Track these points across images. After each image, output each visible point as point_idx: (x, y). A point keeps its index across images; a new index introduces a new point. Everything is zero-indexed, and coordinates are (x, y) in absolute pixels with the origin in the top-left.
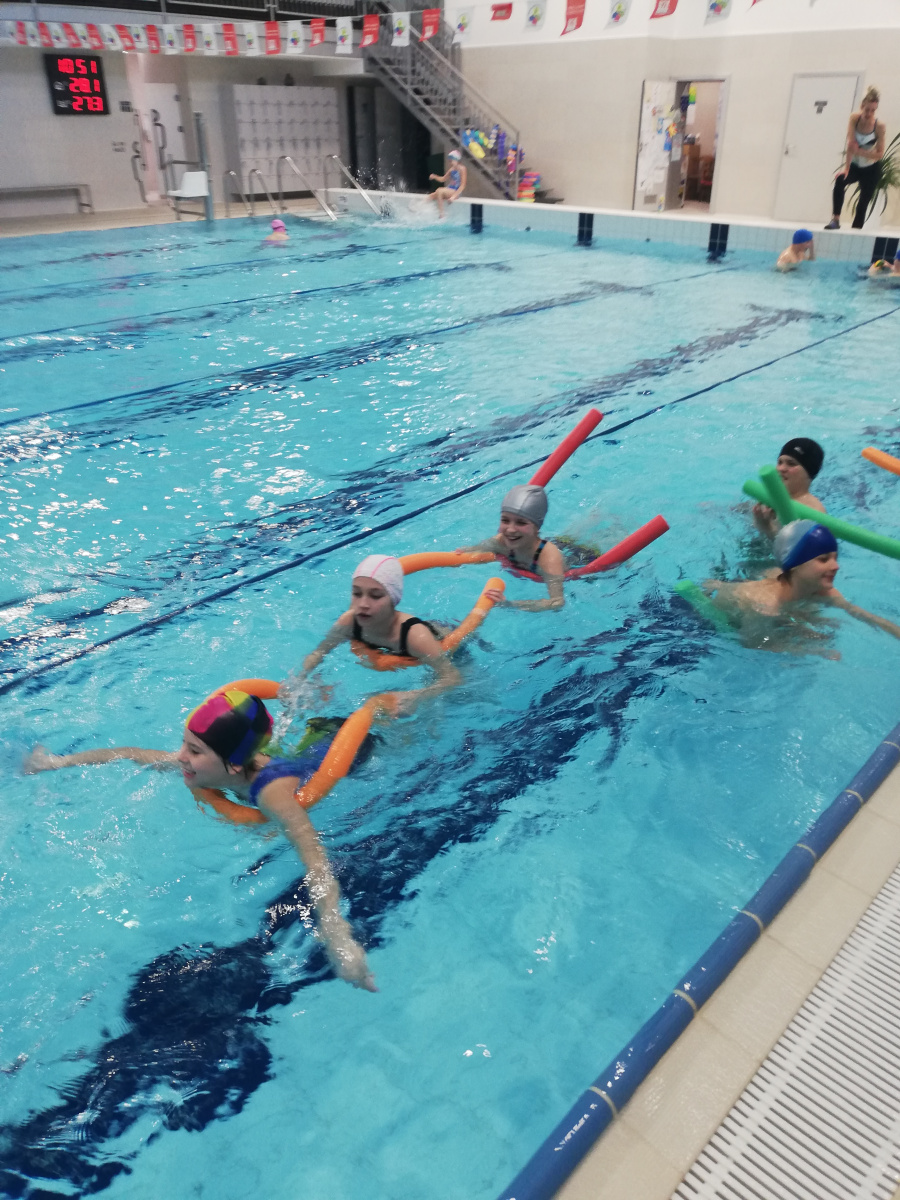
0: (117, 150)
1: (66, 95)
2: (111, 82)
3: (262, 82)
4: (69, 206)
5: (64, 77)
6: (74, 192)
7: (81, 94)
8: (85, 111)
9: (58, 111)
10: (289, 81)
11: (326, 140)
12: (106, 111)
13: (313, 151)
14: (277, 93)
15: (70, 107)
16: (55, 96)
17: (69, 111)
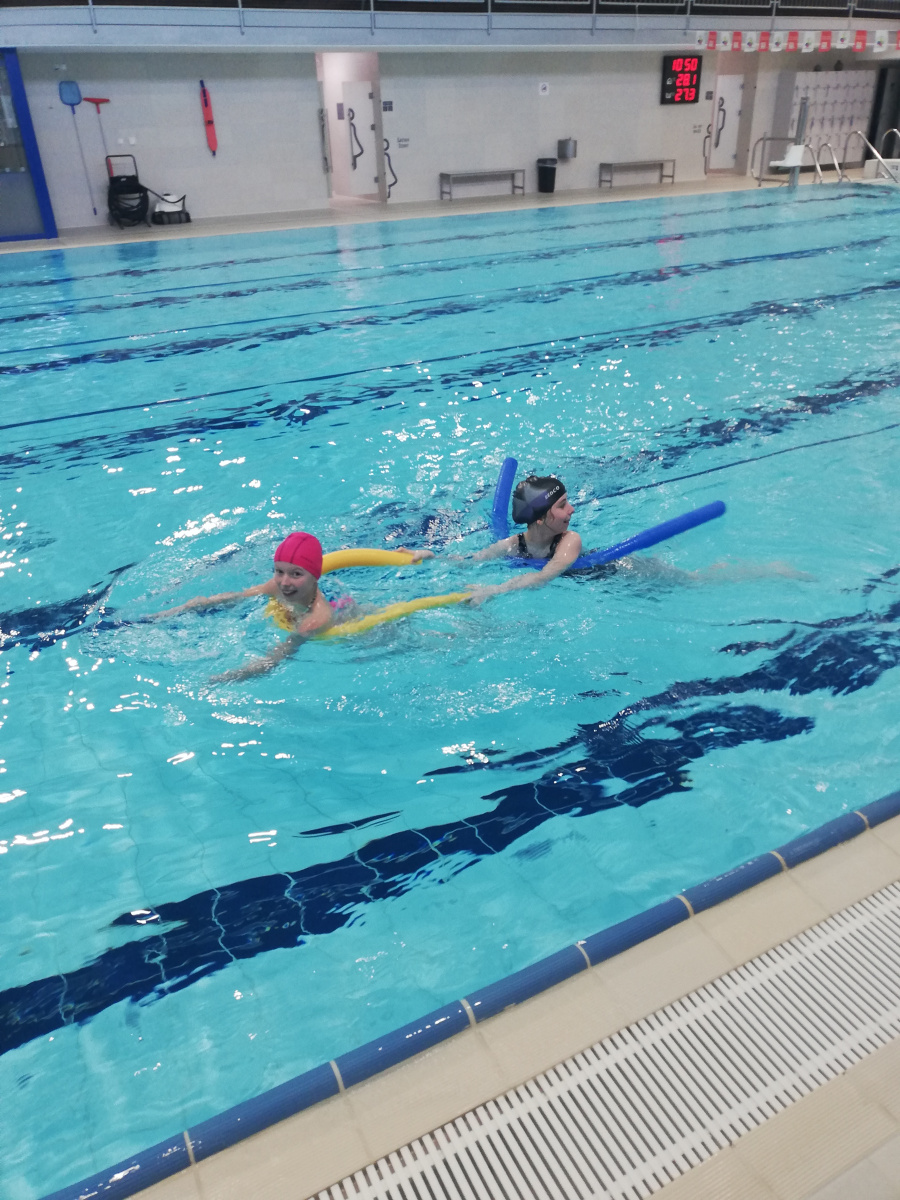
0: (695, 132)
1: (673, 88)
2: (705, 75)
3: (817, 69)
4: (653, 177)
5: (675, 75)
6: (660, 166)
7: (682, 87)
8: (683, 101)
9: (664, 101)
10: (838, 67)
11: (859, 118)
12: (696, 100)
13: (846, 128)
14: (829, 77)
15: (673, 98)
16: (665, 89)
17: (672, 101)
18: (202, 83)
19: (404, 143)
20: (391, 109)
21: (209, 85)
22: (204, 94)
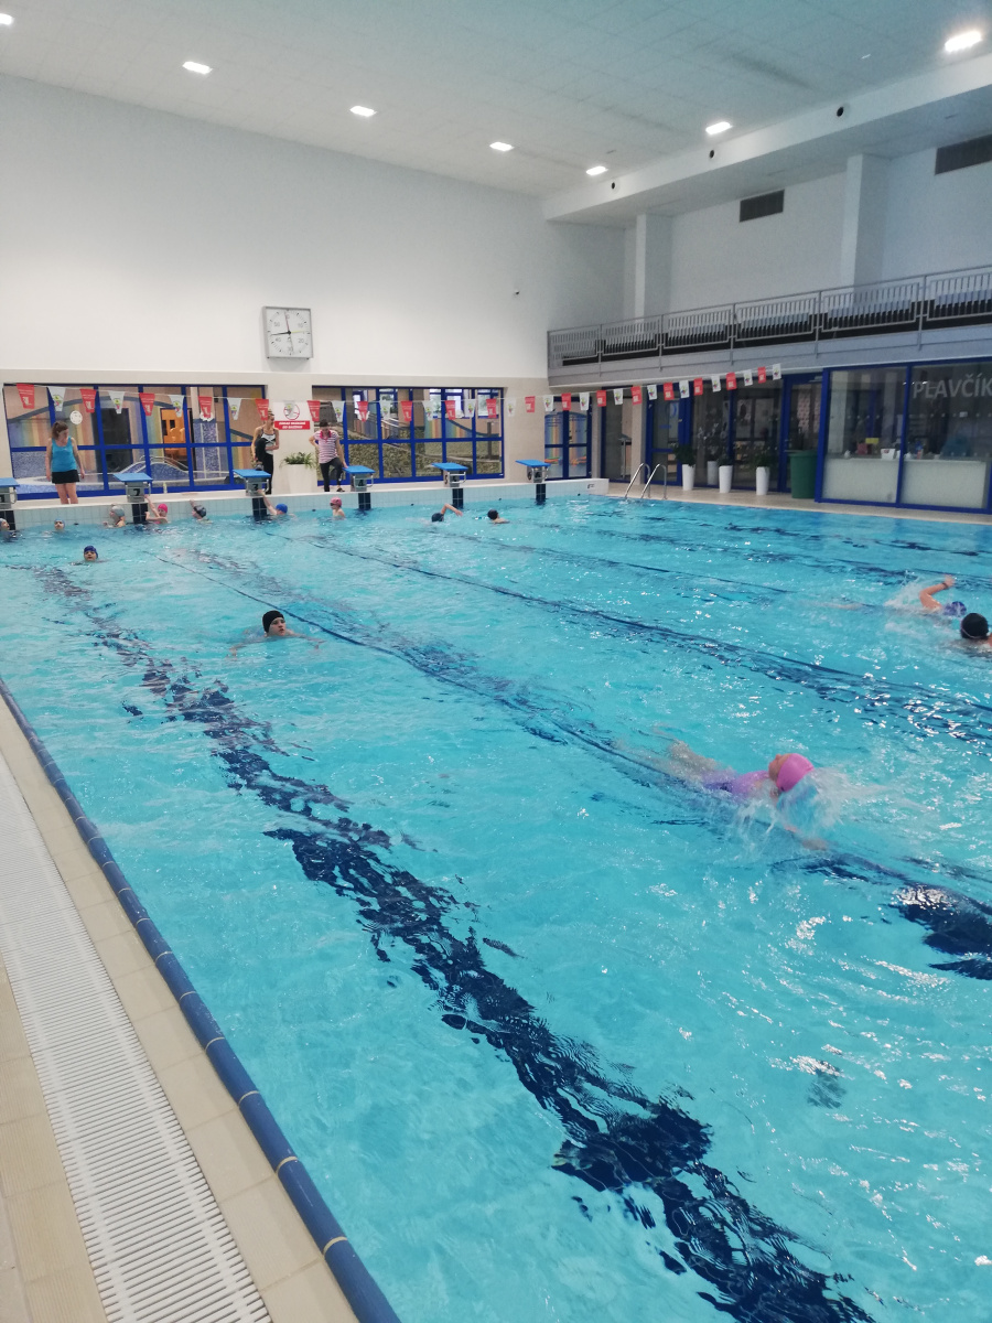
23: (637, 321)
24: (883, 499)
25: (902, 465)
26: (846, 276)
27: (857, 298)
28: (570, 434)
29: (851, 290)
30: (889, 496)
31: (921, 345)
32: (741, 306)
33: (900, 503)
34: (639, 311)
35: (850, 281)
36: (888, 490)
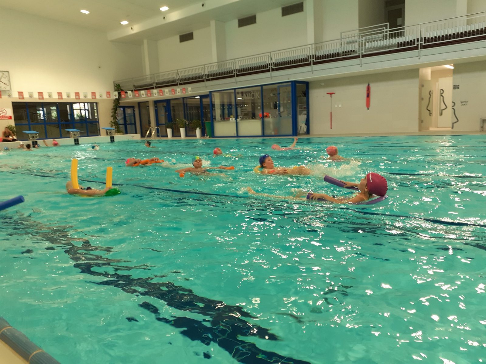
18: (369, 84)
19: (465, 103)
20: (458, 88)
21: (371, 85)
22: (368, 89)
23: (147, 76)
24: (233, 135)
25: (237, 123)
26: (214, 58)
27: (219, 66)
28: (127, 120)
29: (216, 64)
30: (234, 134)
31: (237, 82)
32: (180, 70)
33: (238, 136)
34: (148, 72)
35: (216, 61)
36: (234, 133)
